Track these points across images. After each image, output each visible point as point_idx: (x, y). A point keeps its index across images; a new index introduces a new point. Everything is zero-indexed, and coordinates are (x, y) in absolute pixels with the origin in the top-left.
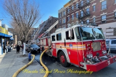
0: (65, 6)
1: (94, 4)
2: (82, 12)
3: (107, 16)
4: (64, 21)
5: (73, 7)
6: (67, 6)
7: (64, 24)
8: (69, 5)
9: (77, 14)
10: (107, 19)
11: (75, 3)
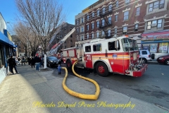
0: (83, 11)
1: (117, 13)
2: (103, 21)
3: (128, 27)
4: (82, 29)
5: (93, 14)
6: (87, 12)
7: (82, 33)
8: (89, 11)
9: (98, 23)
10: (128, 30)
11: (95, 10)
